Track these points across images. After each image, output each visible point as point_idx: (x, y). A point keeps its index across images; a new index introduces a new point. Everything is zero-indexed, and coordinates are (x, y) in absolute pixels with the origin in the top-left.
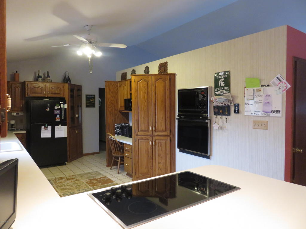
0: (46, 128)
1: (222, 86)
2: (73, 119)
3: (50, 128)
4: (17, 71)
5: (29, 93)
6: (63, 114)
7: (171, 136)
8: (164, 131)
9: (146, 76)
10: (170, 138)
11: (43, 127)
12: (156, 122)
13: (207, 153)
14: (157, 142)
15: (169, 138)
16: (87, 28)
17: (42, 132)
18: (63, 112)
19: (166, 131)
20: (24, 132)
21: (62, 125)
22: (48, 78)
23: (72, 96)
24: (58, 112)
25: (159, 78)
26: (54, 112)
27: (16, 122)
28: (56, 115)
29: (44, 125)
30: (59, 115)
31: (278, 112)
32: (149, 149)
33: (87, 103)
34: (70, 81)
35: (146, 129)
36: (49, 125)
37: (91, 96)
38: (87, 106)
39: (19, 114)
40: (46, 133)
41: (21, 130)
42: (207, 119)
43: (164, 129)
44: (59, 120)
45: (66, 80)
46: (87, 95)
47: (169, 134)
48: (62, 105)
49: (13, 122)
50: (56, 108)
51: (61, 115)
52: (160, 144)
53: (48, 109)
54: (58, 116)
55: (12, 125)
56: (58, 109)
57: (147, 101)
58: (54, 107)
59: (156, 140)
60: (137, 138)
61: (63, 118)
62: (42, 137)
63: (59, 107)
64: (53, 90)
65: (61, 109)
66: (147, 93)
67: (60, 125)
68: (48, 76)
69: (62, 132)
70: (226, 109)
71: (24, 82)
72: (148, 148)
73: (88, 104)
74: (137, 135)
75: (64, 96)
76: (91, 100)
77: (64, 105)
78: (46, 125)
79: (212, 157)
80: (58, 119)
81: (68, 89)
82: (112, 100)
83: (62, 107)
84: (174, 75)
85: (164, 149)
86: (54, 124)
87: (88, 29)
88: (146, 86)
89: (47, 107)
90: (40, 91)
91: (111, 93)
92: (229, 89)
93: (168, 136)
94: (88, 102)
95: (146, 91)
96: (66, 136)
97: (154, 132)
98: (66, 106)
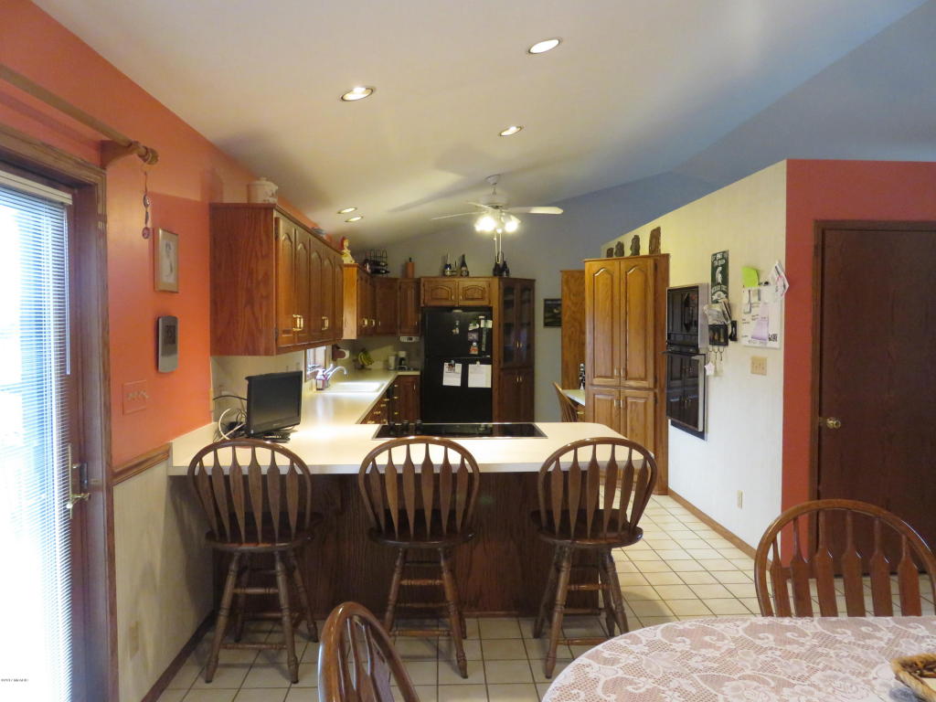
0: (452, 366)
1: (719, 284)
2: (508, 355)
3: (459, 367)
4: (410, 259)
5: (426, 300)
6: (484, 340)
7: (657, 391)
8: (642, 379)
9: (610, 262)
10: (655, 394)
11: (446, 365)
13: (696, 425)
14: (629, 400)
15: (652, 394)
16: (491, 181)
17: (445, 373)
18: (484, 336)
19: (645, 379)
20: (417, 373)
21: (481, 363)
22: (464, 269)
23: (507, 304)
24: (475, 336)
25: (633, 265)
26: (466, 336)
27: (408, 355)
28: (471, 342)
29: (449, 362)
30: (476, 341)
31: (773, 338)
32: (614, 416)
33: (545, 318)
34: (508, 272)
35: (610, 375)
36: (457, 362)
37: (554, 302)
38: (546, 325)
39: (411, 339)
40: (451, 378)
41: (415, 370)
42: (697, 353)
43: (643, 375)
44: (476, 353)
45: (500, 270)
46: (546, 300)
47: (652, 386)
48: (482, 322)
49: (402, 354)
50: (471, 328)
51: (479, 342)
52: (634, 407)
53: (457, 331)
54: (475, 344)
55: (402, 359)
56: (474, 331)
57: (610, 314)
58: (468, 326)
59: (626, 397)
60: (590, 388)
61: (483, 349)
62: (444, 384)
63: (478, 326)
64: (469, 292)
65: (480, 331)
66: (610, 298)
67: (478, 363)
68: (464, 264)
69: (481, 376)
70: (722, 331)
71: (420, 279)
72: (611, 414)
73: (547, 321)
74: (592, 385)
75: (490, 301)
76: (555, 311)
77: (486, 322)
78: (453, 362)
79: (709, 435)
80: (474, 351)
81: (499, 288)
82: (574, 312)
83: (482, 326)
84: (667, 256)
85: (642, 417)
86: (467, 361)
87: (492, 183)
88: (609, 281)
89: (454, 327)
90: (444, 296)
91: (572, 296)
92: (727, 289)
93: (649, 389)
94: (548, 315)
95: (610, 292)
96: (489, 385)
97: (622, 379)
98: (490, 324)
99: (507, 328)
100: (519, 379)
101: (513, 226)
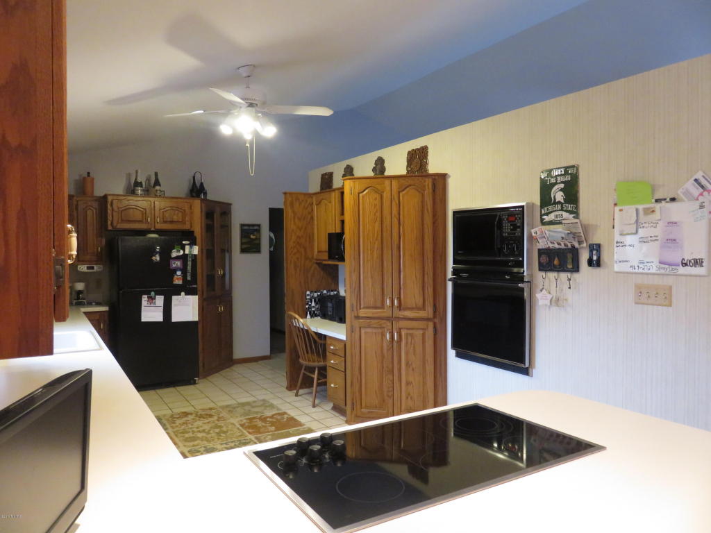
0: (151, 299)
1: (559, 202)
2: (211, 279)
3: (160, 300)
4: (89, 173)
5: (115, 222)
6: (189, 268)
7: (437, 321)
8: (419, 309)
9: (379, 180)
10: (435, 324)
11: (145, 298)
12: (400, 288)
13: (523, 362)
14: (403, 333)
15: (431, 325)
16: (244, 73)
17: (143, 308)
18: (190, 263)
19: (423, 308)
20: (105, 309)
21: (186, 294)
22: (158, 188)
23: (209, 228)
24: (178, 264)
25: (408, 184)
26: (169, 265)
27: (87, 287)
28: (175, 271)
29: (148, 293)
30: (180, 270)
31: (697, 263)
32: (385, 351)
33: (242, 244)
34: (205, 194)
35: (379, 304)
36: (158, 293)
37: (251, 228)
38: (243, 251)
39: (93, 268)
40: (151, 313)
41: (98, 304)
42: (522, 280)
43: (420, 304)
44: (180, 282)
45: (197, 190)
46: (242, 225)
47: (431, 315)
48: (187, 248)
49: (80, 286)
50: (174, 254)
51: (184, 270)
52: (410, 340)
53: (157, 258)
54: (179, 273)
55: (79, 292)
56: (177, 258)
57: (379, 238)
58: (171, 252)
59: (400, 329)
60: (357, 323)
61: (189, 278)
62: (142, 321)
63: (182, 252)
64: (167, 215)
65: (184, 258)
66: (379, 219)
67: (183, 293)
68: (157, 183)
69: (186, 309)
70: (570, 256)
71: (105, 197)
72: (382, 347)
73: (244, 246)
74: (357, 317)
75: (191, 226)
76: (252, 236)
77: (191, 248)
78: (153, 294)
79: (535, 372)
80: (178, 280)
81: (201, 212)
83: (187, 252)
84: (443, 177)
85: (419, 349)
86: (169, 292)
87: (245, 75)
88: (378, 202)
89: (154, 253)
90: (138, 216)
91: (296, 220)
92: (576, 208)
93: (428, 319)
94: (244, 241)
95: (378, 214)
96: (196, 319)
97: (396, 310)
98: (196, 250)
99: (209, 253)
100: (221, 309)
101: (270, 131)
